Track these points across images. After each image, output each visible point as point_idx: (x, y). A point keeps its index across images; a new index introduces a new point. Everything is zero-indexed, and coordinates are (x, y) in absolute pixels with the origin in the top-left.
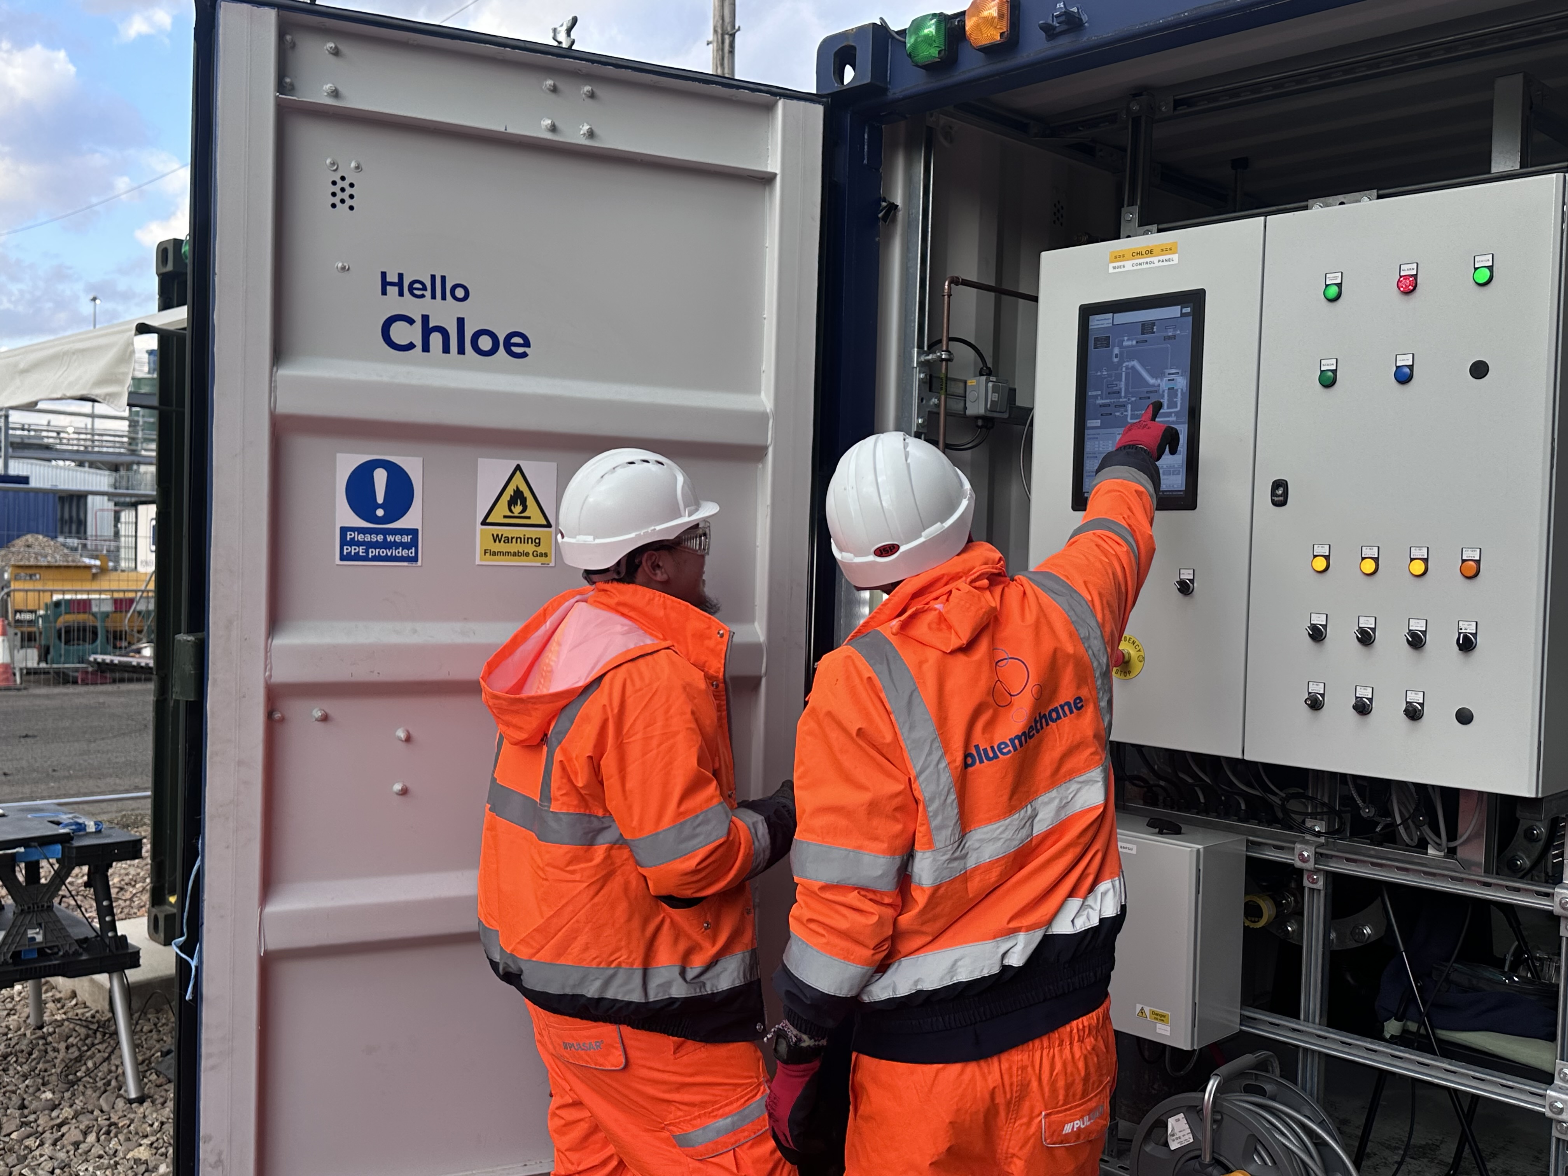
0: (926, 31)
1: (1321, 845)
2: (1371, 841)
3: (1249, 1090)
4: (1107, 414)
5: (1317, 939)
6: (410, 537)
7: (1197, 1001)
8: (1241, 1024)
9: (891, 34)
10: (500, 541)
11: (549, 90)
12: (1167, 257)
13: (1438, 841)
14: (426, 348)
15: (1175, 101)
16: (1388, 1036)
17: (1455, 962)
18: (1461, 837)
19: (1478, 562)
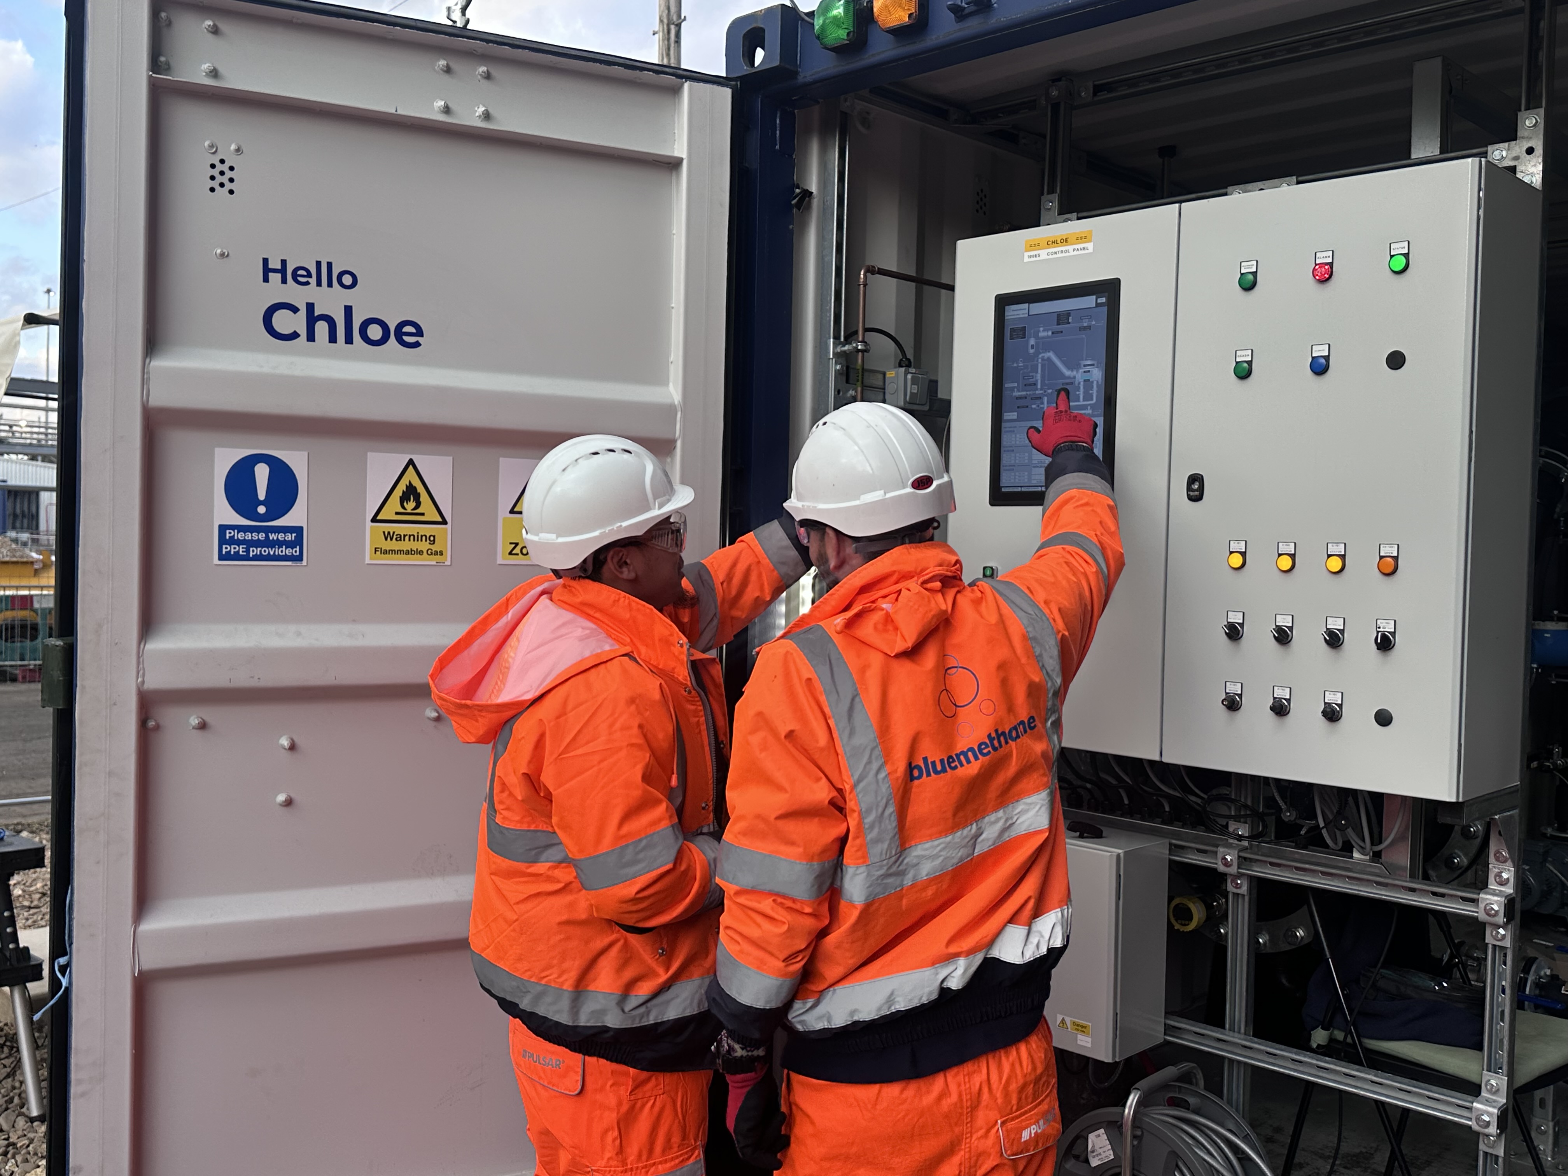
0: (835, 12)
1: (1245, 849)
2: (1296, 844)
3: (1173, 1103)
4: (1023, 407)
5: (1242, 946)
6: (294, 535)
7: (1118, 1012)
8: (1165, 1034)
9: (800, 15)
10: (391, 539)
11: (442, 70)
12: (1082, 246)
13: (1362, 844)
14: (311, 337)
15: (1095, 87)
16: (1314, 1046)
17: (1382, 967)
18: (1386, 840)
19: (1396, 558)
